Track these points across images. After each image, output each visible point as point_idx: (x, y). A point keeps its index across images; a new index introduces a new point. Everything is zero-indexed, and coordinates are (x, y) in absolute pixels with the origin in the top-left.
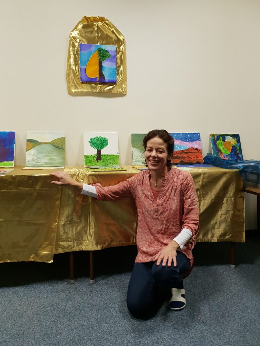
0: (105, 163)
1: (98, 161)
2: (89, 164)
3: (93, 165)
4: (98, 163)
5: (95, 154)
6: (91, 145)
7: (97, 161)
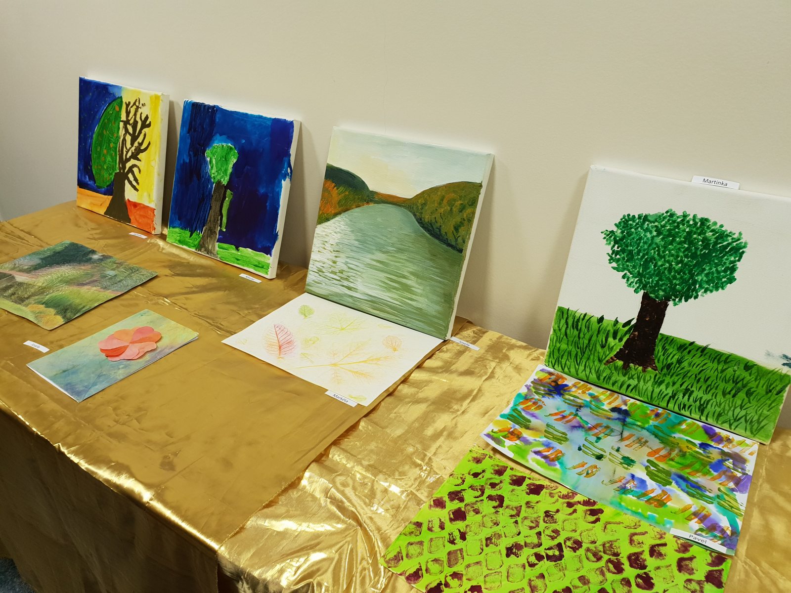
0: (670, 391)
1: (626, 367)
2: (571, 363)
3: (593, 377)
4: (621, 378)
5: (622, 321)
6: (611, 260)
7: (620, 363)
